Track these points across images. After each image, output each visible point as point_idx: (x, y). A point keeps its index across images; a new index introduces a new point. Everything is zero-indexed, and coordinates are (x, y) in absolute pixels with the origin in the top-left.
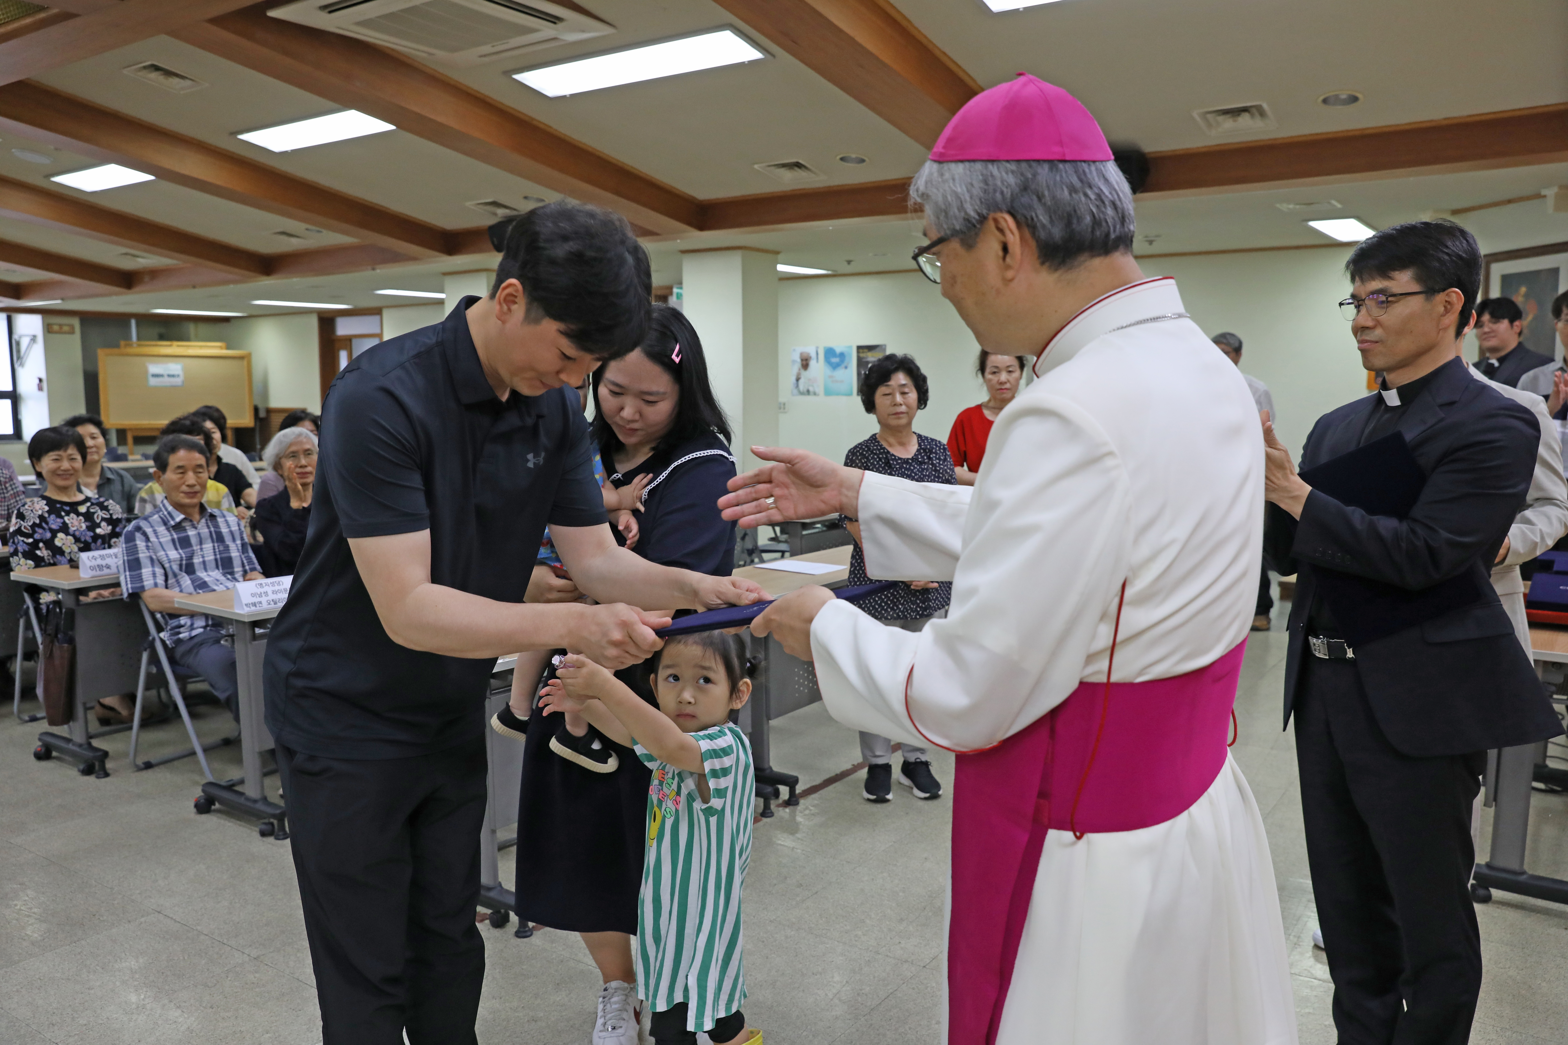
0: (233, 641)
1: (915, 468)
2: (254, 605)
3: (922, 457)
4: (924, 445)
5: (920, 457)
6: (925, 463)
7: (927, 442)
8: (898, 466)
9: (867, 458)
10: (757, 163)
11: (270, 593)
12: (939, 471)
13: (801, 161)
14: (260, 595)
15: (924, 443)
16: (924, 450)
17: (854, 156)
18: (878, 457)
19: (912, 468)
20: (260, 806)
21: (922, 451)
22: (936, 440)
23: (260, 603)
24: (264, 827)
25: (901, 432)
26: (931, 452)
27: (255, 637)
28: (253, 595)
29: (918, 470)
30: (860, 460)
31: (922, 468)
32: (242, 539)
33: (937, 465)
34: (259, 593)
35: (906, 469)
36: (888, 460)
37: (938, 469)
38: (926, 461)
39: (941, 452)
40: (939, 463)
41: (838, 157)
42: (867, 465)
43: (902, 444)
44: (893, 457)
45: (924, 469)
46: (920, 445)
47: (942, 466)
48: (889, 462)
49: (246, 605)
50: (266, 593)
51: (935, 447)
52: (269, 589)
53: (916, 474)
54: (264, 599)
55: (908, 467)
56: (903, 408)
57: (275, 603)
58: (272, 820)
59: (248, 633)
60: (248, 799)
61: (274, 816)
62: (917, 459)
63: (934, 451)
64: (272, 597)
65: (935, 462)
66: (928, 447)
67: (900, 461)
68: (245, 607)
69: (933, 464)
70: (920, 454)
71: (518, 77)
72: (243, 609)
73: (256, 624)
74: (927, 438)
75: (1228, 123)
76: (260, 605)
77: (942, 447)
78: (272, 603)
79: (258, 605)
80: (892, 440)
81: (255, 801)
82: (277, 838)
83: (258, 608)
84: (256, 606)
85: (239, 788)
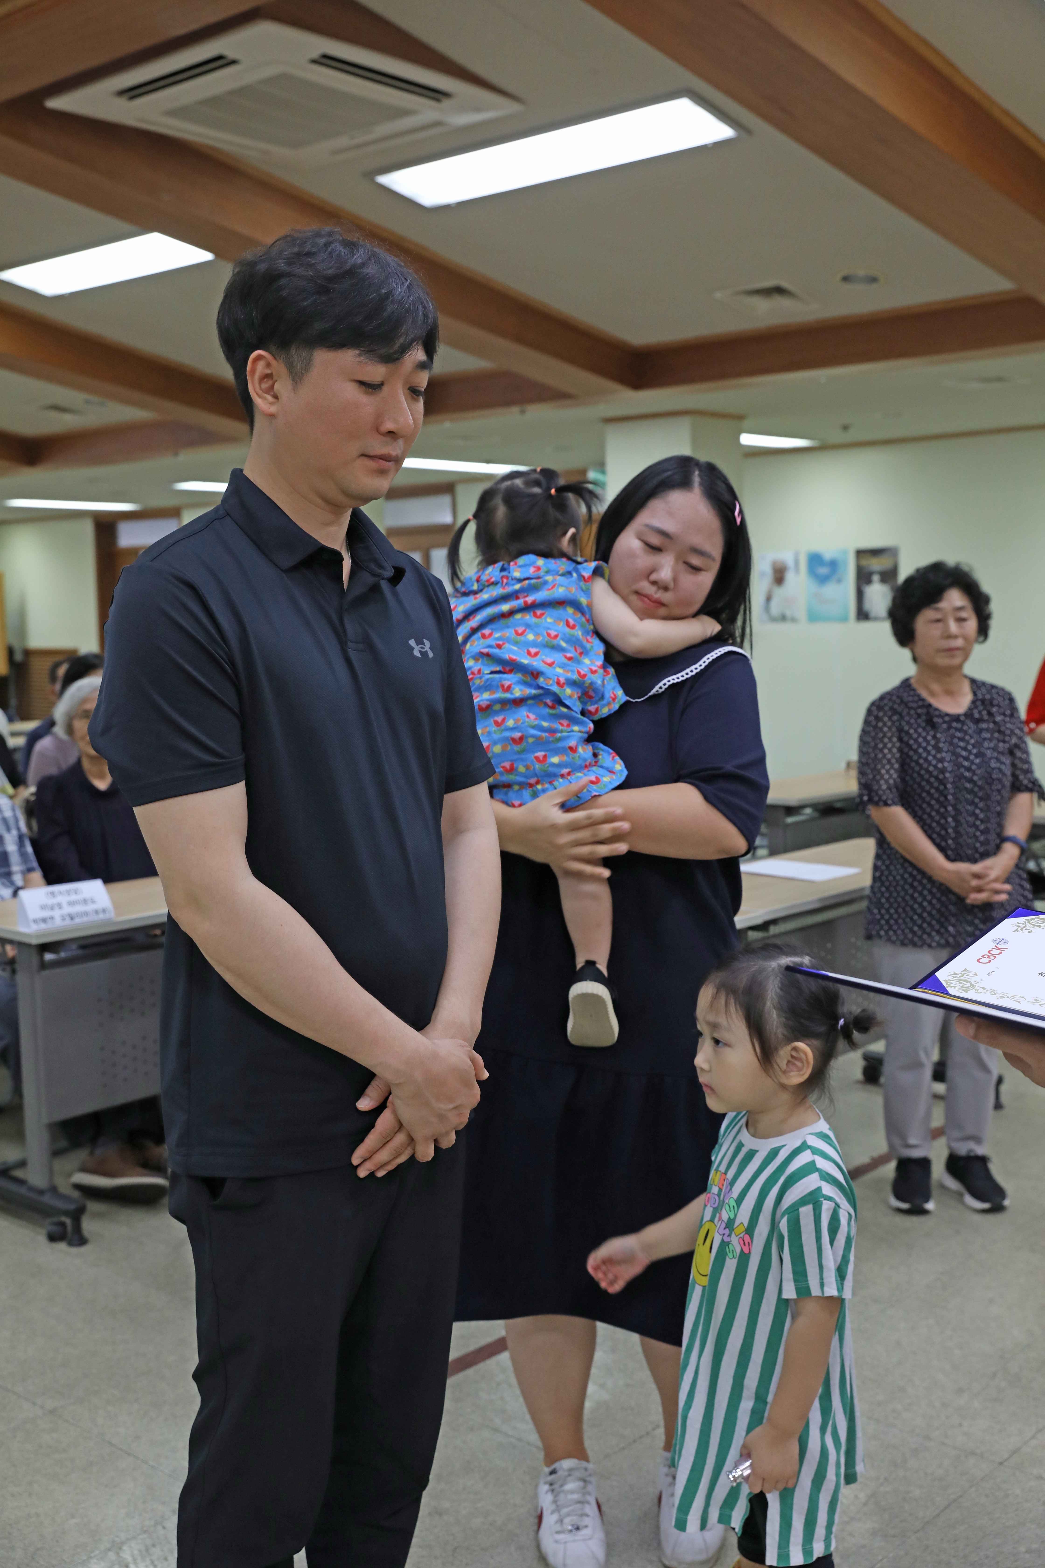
0: (14, 972)
1: (969, 728)
2: (44, 920)
9: (900, 714)
10: (718, 290)
11: (64, 904)
13: (784, 285)
14: (52, 908)
17: (863, 272)
18: (917, 713)
20: (47, 1199)
23: (52, 918)
24: (55, 1229)
27: (43, 966)
28: (43, 907)
30: (890, 718)
34: (50, 904)
35: (957, 729)
41: (841, 275)
42: (900, 724)
49: (34, 921)
50: (60, 906)
52: (63, 899)
53: (971, 737)
54: (57, 914)
57: (72, 919)
58: (63, 1219)
59: (35, 960)
60: (32, 1189)
61: (66, 1213)
64: (67, 910)
68: (31, 924)
71: (383, 179)
72: (29, 926)
73: (44, 947)
76: (52, 921)
78: (68, 918)
79: (48, 921)
80: (936, 687)
81: (41, 1192)
82: (71, 1244)
83: (49, 925)
84: (46, 923)
85: (19, 1173)
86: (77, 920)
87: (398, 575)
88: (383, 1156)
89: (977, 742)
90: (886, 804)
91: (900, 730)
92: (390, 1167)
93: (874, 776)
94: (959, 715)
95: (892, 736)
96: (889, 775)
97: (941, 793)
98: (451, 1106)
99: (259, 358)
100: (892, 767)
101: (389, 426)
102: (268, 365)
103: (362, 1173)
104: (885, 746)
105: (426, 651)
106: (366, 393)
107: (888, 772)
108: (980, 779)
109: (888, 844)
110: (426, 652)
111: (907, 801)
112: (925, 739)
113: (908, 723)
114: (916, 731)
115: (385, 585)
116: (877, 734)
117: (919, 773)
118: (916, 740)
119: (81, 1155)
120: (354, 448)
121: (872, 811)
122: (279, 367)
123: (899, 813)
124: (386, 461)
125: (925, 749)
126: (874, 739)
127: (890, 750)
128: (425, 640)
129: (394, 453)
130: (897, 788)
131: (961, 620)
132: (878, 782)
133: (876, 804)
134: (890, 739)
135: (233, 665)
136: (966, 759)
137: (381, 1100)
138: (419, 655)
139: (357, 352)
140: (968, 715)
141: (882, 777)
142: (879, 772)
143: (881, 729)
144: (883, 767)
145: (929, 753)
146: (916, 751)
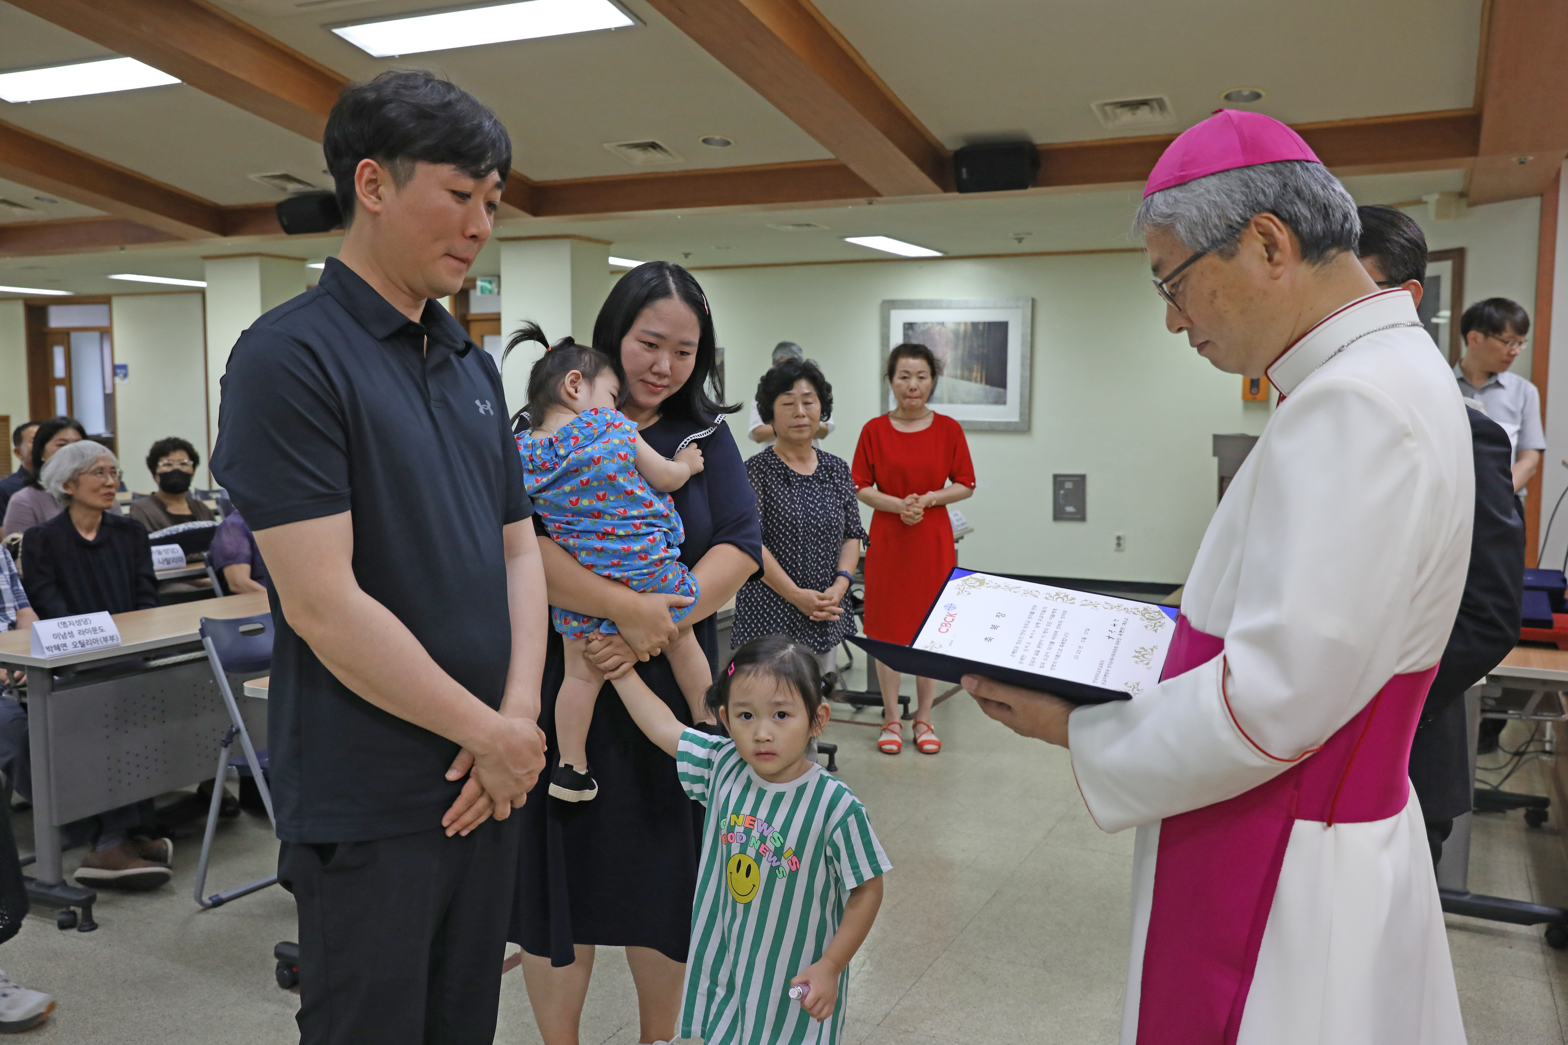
1: (816, 487)
2: (57, 647)
3: (824, 475)
4: (825, 462)
5: (821, 475)
6: (827, 482)
7: (828, 458)
8: (797, 484)
10: (606, 142)
11: (76, 633)
12: (841, 491)
13: (657, 142)
14: (64, 637)
15: (825, 459)
16: (826, 467)
17: (717, 138)
19: (813, 486)
20: (56, 892)
21: (823, 469)
22: (837, 458)
23: (65, 645)
24: (63, 917)
25: (801, 446)
26: (832, 469)
27: (54, 687)
28: (56, 636)
29: (819, 490)
31: (823, 487)
32: (10, 570)
33: (839, 485)
34: (62, 634)
35: (806, 487)
36: (788, 477)
37: (840, 489)
38: (828, 479)
39: (842, 470)
40: (841, 483)
41: (701, 139)
43: (802, 459)
44: (793, 474)
45: (826, 488)
46: (820, 461)
47: (844, 487)
48: (788, 479)
49: (48, 648)
50: (71, 634)
51: (836, 464)
52: (75, 629)
53: (817, 494)
54: (69, 641)
55: (808, 485)
56: (806, 421)
57: (83, 646)
58: (74, 909)
59: (47, 683)
60: (40, 884)
61: (77, 904)
62: (818, 477)
63: (835, 469)
64: (78, 638)
65: (836, 481)
66: (830, 464)
67: (799, 479)
68: (46, 651)
69: (834, 484)
70: (821, 472)
71: (339, 31)
72: (43, 653)
73: (55, 671)
74: (827, 454)
75: (1126, 116)
76: (65, 648)
77: (843, 465)
78: (79, 645)
79: (61, 648)
80: (791, 455)
81: (50, 885)
82: (82, 930)
83: (62, 651)
84: (60, 650)
86: (88, 647)
89: (821, 497)
94: (808, 476)
98: (525, 772)
99: (367, 165)
102: (374, 171)
110: (488, 410)
119: (83, 852)
122: (384, 174)
128: (487, 401)
136: (813, 510)
138: (483, 413)
140: (815, 476)
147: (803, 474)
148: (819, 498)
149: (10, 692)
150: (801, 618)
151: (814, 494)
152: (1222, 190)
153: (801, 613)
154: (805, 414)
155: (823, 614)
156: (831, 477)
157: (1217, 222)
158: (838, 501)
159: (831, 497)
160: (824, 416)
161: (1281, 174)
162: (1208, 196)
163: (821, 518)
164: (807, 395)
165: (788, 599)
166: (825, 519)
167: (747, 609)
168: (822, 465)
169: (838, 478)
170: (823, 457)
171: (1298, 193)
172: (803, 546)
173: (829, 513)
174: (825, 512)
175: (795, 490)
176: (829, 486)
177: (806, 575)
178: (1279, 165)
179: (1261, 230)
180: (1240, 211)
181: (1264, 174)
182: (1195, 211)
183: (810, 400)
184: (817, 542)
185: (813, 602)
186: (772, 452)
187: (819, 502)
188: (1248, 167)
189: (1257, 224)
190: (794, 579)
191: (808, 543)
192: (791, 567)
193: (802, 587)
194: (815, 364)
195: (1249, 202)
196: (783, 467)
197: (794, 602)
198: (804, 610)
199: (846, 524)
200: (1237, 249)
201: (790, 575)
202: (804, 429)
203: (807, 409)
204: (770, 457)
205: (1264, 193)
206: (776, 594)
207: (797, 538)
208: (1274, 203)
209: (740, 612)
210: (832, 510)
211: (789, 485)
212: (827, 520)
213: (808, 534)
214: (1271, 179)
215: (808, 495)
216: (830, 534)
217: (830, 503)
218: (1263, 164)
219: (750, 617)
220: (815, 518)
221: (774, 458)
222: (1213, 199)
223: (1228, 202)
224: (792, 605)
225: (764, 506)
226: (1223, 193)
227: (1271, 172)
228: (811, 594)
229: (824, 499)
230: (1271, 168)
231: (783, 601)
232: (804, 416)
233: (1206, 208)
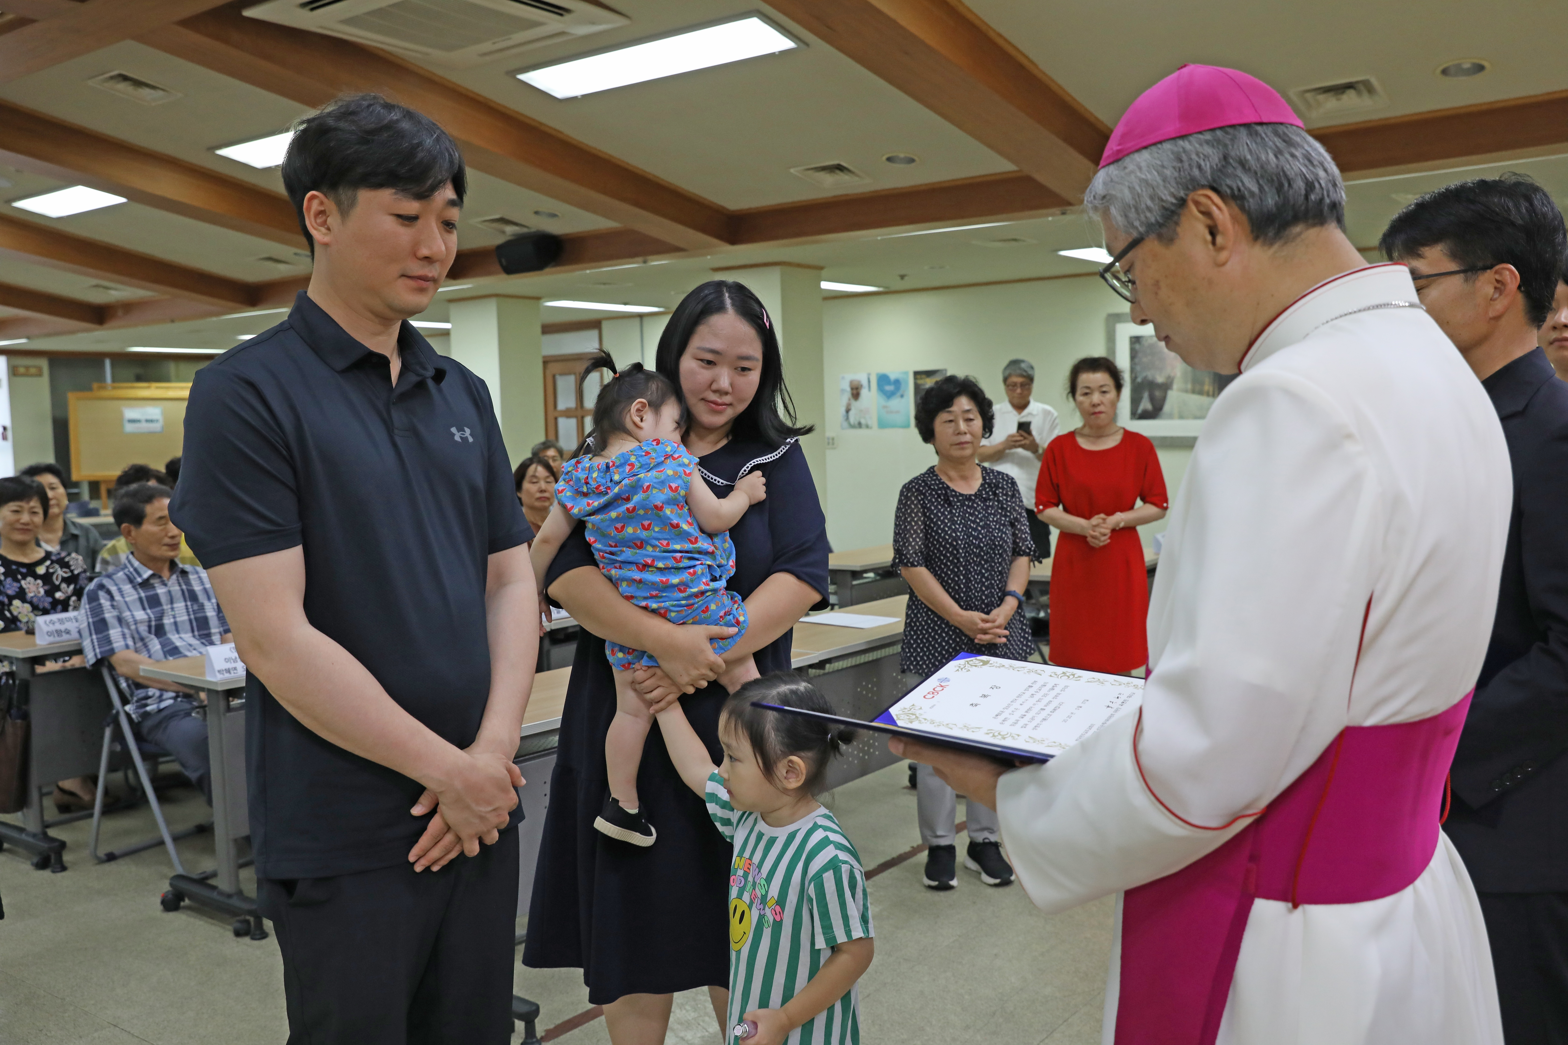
0: (205, 714)
1: (978, 505)
2: (228, 671)
3: (987, 493)
4: (989, 479)
5: (984, 493)
6: (990, 500)
7: (993, 475)
8: (959, 504)
9: (924, 494)
10: (795, 165)
12: (1006, 508)
13: (845, 161)
15: (989, 476)
16: (989, 485)
17: (904, 153)
18: (937, 493)
19: (975, 505)
20: (235, 902)
21: (986, 486)
22: (1003, 474)
23: (235, 669)
24: (238, 925)
25: (963, 464)
26: (997, 487)
27: (229, 709)
28: (227, 660)
29: (982, 508)
30: (916, 497)
31: (986, 505)
33: (1004, 502)
35: (968, 507)
36: (948, 497)
37: (1005, 506)
38: (991, 497)
39: (1008, 486)
40: (1006, 500)
41: (885, 157)
42: (924, 502)
43: (964, 478)
44: (954, 493)
45: (989, 506)
46: (984, 479)
47: (1010, 504)
48: (948, 499)
49: (219, 671)
51: (1001, 481)
53: (979, 513)
55: (970, 504)
58: (248, 918)
59: (222, 704)
60: (221, 893)
61: (250, 913)
62: (981, 495)
63: (1000, 485)
65: (1001, 499)
66: (994, 481)
67: (961, 498)
68: (218, 674)
69: (999, 501)
71: (523, 77)
72: (215, 676)
73: (228, 694)
75: (1334, 103)
76: (235, 671)
77: (1010, 481)
79: (232, 672)
80: (953, 473)
81: (229, 896)
82: (253, 939)
83: (233, 675)
84: (230, 673)
85: (212, 882)
87: (439, 375)
88: (435, 853)
89: (984, 516)
90: (913, 565)
91: (924, 507)
92: (444, 862)
93: (904, 543)
94: (971, 495)
95: (917, 512)
96: (916, 543)
97: (955, 557)
100: (918, 536)
101: (424, 252)
103: (418, 868)
104: (913, 519)
105: (467, 437)
106: (403, 225)
107: (914, 540)
108: (985, 546)
109: (916, 597)
111: (929, 562)
112: (943, 514)
113: (930, 501)
114: (936, 507)
115: (430, 383)
116: (906, 510)
117: (938, 541)
118: (936, 515)
120: (395, 269)
121: (902, 571)
123: (923, 572)
124: (424, 281)
125: (943, 522)
126: (904, 514)
127: (916, 523)
129: (430, 275)
130: (921, 552)
131: (968, 420)
132: (907, 548)
133: (906, 565)
134: (916, 515)
135: (288, 447)
136: (975, 530)
137: (432, 807)
139: (394, 191)
141: (910, 544)
142: (908, 540)
143: (909, 507)
144: (911, 536)
145: (946, 525)
146: (935, 524)
147: (965, 492)
148: (982, 517)
149: (198, 713)
150: (967, 641)
151: (977, 513)
152: (1153, 166)
153: (966, 636)
154: (966, 431)
155: (987, 637)
156: (995, 494)
157: (1149, 203)
158: (1003, 519)
159: (995, 515)
160: (986, 432)
161: (1218, 141)
162: (1139, 174)
163: (983, 537)
164: (968, 411)
165: (951, 623)
166: (988, 538)
167: (912, 633)
168: (986, 483)
169: (1003, 495)
170: (988, 474)
171: (1243, 163)
172: (965, 567)
173: (991, 532)
174: (988, 531)
175: (956, 510)
176: (993, 504)
177: (970, 596)
178: (1219, 133)
179: (1202, 209)
180: (1172, 190)
181: (1201, 145)
182: (1127, 192)
183: (971, 416)
184: (980, 562)
185: (976, 624)
186: (934, 471)
187: (981, 520)
188: (1183, 137)
189: (1197, 203)
190: (957, 601)
191: (970, 564)
192: (953, 588)
193: (966, 609)
194: (974, 380)
195: (1181, 179)
196: (943, 486)
197: (956, 624)
198: (968, 633)
199: (1014, 542)
200: (1175, 231)
201: (953, 598)
202: (966, 446)
203: (968, 426)
204: (931, 477)
205: (1199, 167)
206: (940, 618)
207: (958, 559)
208: (1212, 177)
209: (906, 636)
210: (996, 528)
211: (950, 505)
212: (990, 539)
213: (970, 555)
214: (1208, 150)
215: (970, 514)
216: (994, 553)
217: (993, 521)
218: (1200, 133)
219: (915, 641)
220: (976, 538)
221: (935, 478)
222: (1143, 177)
223: (1158, 179)
224: (956, 628)
225: (925, 528)
226: (1154, 169)
227: (1207, 142)
228: (976, 616)
229: (987, 517)
230: (1208, 136)
231: (947, 624)
232: (965, 433)
233: (1138, 188)
